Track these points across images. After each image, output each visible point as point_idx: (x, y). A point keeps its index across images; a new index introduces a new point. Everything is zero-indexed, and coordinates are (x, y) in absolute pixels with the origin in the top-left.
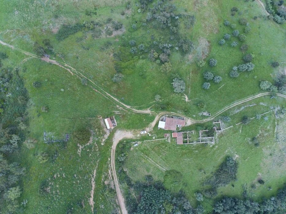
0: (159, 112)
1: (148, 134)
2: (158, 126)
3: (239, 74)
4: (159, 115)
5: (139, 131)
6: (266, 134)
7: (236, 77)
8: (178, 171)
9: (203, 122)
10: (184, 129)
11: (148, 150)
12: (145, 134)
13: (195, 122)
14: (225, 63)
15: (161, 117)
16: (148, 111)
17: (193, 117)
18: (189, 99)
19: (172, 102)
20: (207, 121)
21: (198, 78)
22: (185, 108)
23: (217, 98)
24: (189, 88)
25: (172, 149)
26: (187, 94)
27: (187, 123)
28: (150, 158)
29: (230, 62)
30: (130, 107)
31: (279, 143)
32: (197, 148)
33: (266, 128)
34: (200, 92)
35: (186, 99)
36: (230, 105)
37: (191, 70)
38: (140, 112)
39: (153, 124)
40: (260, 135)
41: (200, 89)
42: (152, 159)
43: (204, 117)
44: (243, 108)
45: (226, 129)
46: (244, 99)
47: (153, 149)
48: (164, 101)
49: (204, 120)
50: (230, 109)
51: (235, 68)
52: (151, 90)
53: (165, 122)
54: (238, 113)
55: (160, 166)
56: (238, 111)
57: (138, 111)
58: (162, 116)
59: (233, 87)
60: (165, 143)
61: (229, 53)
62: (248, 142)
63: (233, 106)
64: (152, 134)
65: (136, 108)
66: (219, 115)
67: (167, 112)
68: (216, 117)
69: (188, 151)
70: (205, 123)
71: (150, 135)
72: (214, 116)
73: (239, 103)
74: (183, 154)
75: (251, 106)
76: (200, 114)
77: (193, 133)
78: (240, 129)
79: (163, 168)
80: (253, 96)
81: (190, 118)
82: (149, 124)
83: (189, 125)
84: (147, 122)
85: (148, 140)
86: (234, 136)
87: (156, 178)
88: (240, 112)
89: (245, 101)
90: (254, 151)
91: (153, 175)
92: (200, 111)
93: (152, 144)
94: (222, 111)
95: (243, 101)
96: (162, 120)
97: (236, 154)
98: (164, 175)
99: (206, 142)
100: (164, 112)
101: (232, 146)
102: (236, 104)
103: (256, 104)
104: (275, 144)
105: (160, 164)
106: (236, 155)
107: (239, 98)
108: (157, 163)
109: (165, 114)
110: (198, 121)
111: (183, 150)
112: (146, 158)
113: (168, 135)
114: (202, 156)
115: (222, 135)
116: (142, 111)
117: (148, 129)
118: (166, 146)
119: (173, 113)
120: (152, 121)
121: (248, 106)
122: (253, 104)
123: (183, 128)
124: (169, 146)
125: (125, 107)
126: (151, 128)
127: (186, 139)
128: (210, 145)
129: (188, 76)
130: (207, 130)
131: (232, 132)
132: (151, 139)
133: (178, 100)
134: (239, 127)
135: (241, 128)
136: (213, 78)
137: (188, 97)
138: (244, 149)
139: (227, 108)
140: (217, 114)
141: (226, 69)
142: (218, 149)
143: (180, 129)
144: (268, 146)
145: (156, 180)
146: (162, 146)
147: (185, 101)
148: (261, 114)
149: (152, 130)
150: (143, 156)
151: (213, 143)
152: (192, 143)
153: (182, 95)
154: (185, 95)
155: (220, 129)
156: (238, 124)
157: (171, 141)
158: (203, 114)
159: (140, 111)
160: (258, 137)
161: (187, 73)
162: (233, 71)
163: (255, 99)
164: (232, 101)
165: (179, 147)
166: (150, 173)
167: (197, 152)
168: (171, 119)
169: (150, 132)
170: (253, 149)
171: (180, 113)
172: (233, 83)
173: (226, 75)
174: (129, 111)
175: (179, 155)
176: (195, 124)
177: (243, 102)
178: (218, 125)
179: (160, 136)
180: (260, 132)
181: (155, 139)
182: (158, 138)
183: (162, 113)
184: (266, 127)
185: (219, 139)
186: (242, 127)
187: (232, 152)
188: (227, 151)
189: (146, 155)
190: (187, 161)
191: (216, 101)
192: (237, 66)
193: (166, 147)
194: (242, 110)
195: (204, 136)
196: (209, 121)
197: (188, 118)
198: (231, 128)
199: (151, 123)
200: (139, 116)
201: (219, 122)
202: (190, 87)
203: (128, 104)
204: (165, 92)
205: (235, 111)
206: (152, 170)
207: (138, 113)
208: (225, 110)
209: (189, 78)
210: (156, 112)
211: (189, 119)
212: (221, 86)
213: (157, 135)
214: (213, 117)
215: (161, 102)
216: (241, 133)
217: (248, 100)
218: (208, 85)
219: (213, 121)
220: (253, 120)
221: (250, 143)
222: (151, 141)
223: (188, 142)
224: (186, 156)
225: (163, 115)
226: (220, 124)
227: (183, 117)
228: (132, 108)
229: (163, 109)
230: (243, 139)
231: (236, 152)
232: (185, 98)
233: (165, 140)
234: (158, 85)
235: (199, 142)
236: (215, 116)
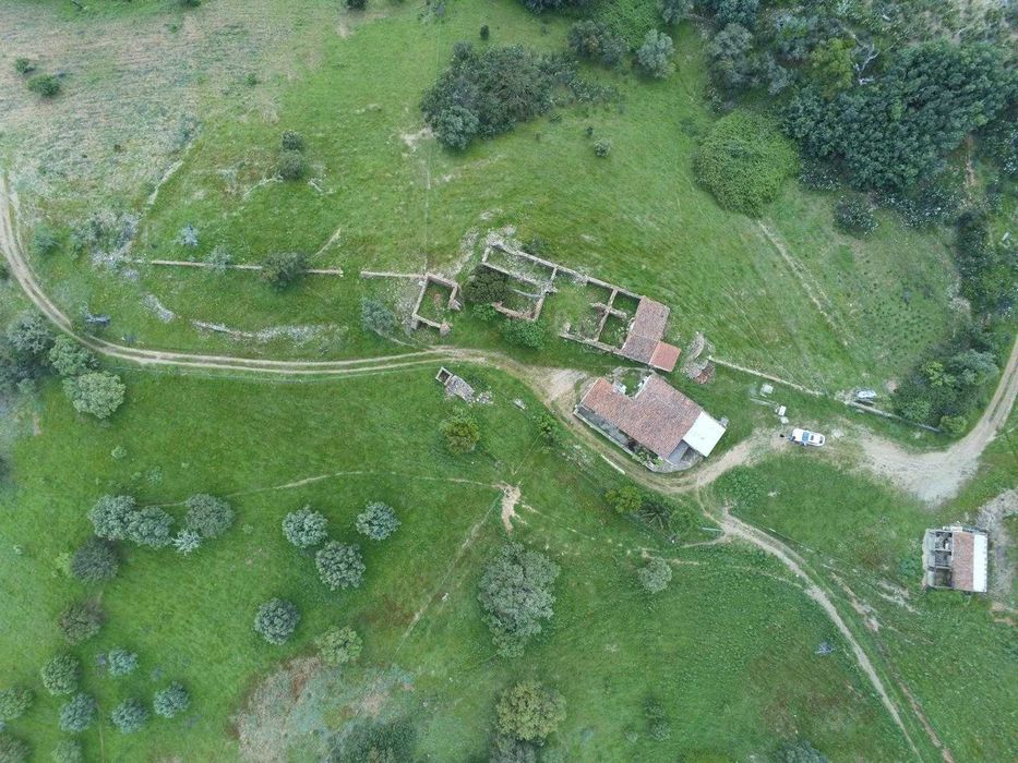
0: (684, 498)
1: (784, 420)
2: (725, 435)
3: (188, 503)
4: (688, 488)
5: (823, 454)
6: (224, 171)
7: (207, 497)
8: (701, 195)
9: (493, 354)
10: (600, 363)
11: (814, 348)
12: (801, 426)
13: (532, 375)
14: (218, 590)
15: (684, 473)
16: (734, 529)
17: (529, 396)
18: (499, 495)
19: (589, 521)
20: (471, 351)
21: (392, 577)
22: (541, 460)
23: (360, 435)
24: (468, 552)
25: (701, 302)
26: (493, 526)
27: (570, 386)
28: (813, 306)
29: (192, 582)
30: (808, 592)
31: (190, 114)
32: (578, 252)
33: (209, 197)
34: (424, 504)
35: (514, 502)
36: (318, 376)
37: (407, 634)
38: (771, 543)
39: (738, 456)
40: (254, 179)
41: (414, 517)
42: (806, 296)
43: (475, 378)
44: (265, 335)
45: (400, 275)
46: (233, 371)
47: (789, 338)
48: (628, 544)
49: (481, 360)
50: (327, 355)
51: (186, 543)
52: (657, 625)
53: (685, 438)
54: (303, 322)
55: (778, 253)
56: (293, 331)
57: (779, 554)
58: (675, 474)
59: (251, 456)
60: (725, 339)
61: (166, 628)
62: (326, 171)
63: (308, 364)
64: (770, 410)
65: (782, 574)
66: (398, 353)
67: (642, 480)
68: (413, 350)
69: (627, 258)
70: (487, 345)
71: (783, 410)
72: (423, 358)
73: (268, 367)
74: (656, 254)
75: (222, 328)
76: (486, 398)
77: (567, 326)
78: (335, 244)
79: (766, 236)
80: (184, 367)
81: (547, 402)
82: (759, 467)
83: (568, 371)
84: (765, 477)
85: (797, 391)
86: (380, 227)
87: (820, 209)
88: (285, 321)
89: (232, 363)
90: (321, 128)
91: (828, 229)
92: (478, 412)
93: (785, 363)
94: (371, 364)
95: (243, 364)
96: (690, 451)
97: (406, 148)
98: (772, 206)
99: (532, 257)
100: (657, 488)
101: (410, 189)
102: (283, 369)
103: (190, 325)
104: (208, 117)
105: (777, 258)
106: (410, 143)
107: (254, 389)
108: (789, 269)
109: (659, 479)
110: (511, 372)
111: (647, 271)
112: (838, 313)
113: (694, 371)
114: (569, 207)
115: (434, 256)
116: (759, 542)
117: (779, 445)
118: (721, 324)
119: (617, 462)
120: (738, 472)
121: (237, 333)
122: (205, 329)
123: (603, 372)
124: (708, 320)
125: (832, 601)
126: (764, 440)
127: (616, 312)
128: (513, 236)
129: (440, 610)
130: (499, 307)
131: (378, 248)
132: (781, 390)
133: (557, 515)
134: (334, 252)
135: (326, 248)
136: (321, 545)
137: (498, 511)
138: (364, 153)
139: (341, 369)
140: (402, 361)
141: (228, 554)
142: (484, 204)
143: (619, 370)
144: (244, 119)
145: (822, 200)
146: (741, 334)
147: (523, 494)
148: (198, 267)
149: (757, 431)
150: (848, 331)
151: (494, 238)
152: (592, 280)
153: (526, 532)
154: (509, 527)
155: (431, 283)
156: (330, 271)
157: (689, 337)
158: (472, 391)
159: (769, 548)
160: (269, 177)
161: (439, 629)
162: (207, 534)
163: (180, 350)
164: (293, 389)
165: (664, 292)
166: (841, 241)
167: (585, 233)
168: (642, 440)
169: (773, 422)
170: (320, 135)
171: (583, 447)
172: (239, 476)
173: (247, 529)
174: (824, 573)
175: (672, 260)
176: (534, 362)
177: (247, 361)
178: (431, 310)
179: (734, 386)
180: (247, 192)
181: (763, 381)
182: (747, 378)
183: (670, 490)
184: (210, 203)
185: (457, 246)
186: (318, 247)
187: (424, 162)
188: (447, 179)
189: (828, 327)
190: (646, 216)
191: (372, 425)
192: (172, 547)
193: (722, 317)
194: (274, 325)
195: (524, 286)
196: (465, 345)
197: (556, 408)
198: (376, 267)
199: (748, 464)
200: (788, 525)
201: (423, 320)
202: (460, 553)
203: (812, 611)
204: (597, 583)
205: (309, 338)
206: (825, 252)
207: (785, 541)
208: (353, 366)
209: (437, 599)
210: (696, 506)
211: (553, 403)
212: (304, 485)
213: (744, 394)
214: (431, 356)
215: (644, 543)
216: (335, 226)
217: (218, 358)
218: (370, 523)
219: (449, 339)
220: (251, 257)
221: (319, 166)
222: (786, 378)
223: (614, 294)
224: (647, 244)
225: (668, 475)
226: (417, 306)
227: (575, 421)
228: (801, 581)
229: (655, 508)
230: (342, 197)
231: (405, 155)
232: (517, 508)
233: (719, 354)
234: (613, 634)
235: (559, 273)
236: (416, 358)
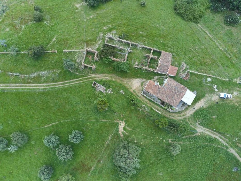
0: (183, 121)
1: (216, 90)
2: (196, 97)
3: (11, 136)
4: (184, 117)
5: (231, 101)
6: (16, 21)
7: (17, 133)
8: (178, 17)
9: (111, 75)
10: (149, 75)
11: (223, 64)
12: (222, 92)
13: (126, 82)
14: (26, 163)
15: (182, 112)
16: (201, 130)
17: (125, 89)
18: (117, 124)
19: (150, 131)
20: (104, 75)
21: (83, 155)
22: (131, 111)
23: (68, 108)
24: (108, 145)
25: (182, 51)
26: (117, 135)
27: (139, 84)
28: (221, 50)
29: (18, 161)
30: (228, 150)
31: (5, 5)
32: (138, 37)
33: (10, 30)
34: (91, 129)
35: (123, 126)
36: (52, 88)
37: (90, 174)
38: (214, 134)
39: (201, 104)
40: (26, 23)
41: (89, 134)
42: (218, 47)
43: (106, 84)
44: (32, 76)
45: (77, 50)
46: (23, 89)
47: (214, 62)
48: (164, 138)
49: (107, 78)
50: (54, 80)
51: (12, 149)
52: (175, 165)
54: (45, 70)
55: (206, 34)
56: (42, 73)
57: (217, 137)
58: (179, 112)
59: (31, 118)
60: (191, 64)
61: (11, 176)
62: (50, 18)
63: (48, 84)
64: (211, 87)
65: (219, 145)
66: (78, 78)
67: (167, 115)
68: (84, 76)
69: (155, 39)
70: (109, 72)
71: (215, 87)
72: (87, 79)
73: (34, 86)
74: (165, 37)
75: (18, 74)
76: (110, 91)
77: (137, 63)
78: (54, 42)
79: (201, 29)
80: (6, 89)
81: (132, 91)
82: (208, 107)
83: (138, 79)
84: (211, 111)
85: (220, 80)
86: (69, 35)
87: (219, 18)
88: (39, 70)
89: (22, 86)
90: (48, 5)
91: (222, 24)
92: (108, 96)
93: (214, 70)
94: (69, 83)
95: (26, 86)
96: (184, 104)
97: (77, 9)
98: (202, 19)
99: (122, 40)
100: (173, 118)
101: (79, 21)
102: (40, 87)
103: (7, 74)
104: (10, 5)
105: (206, 36)
106: (78, 7)
107: (31, 94)
108: (211, 39)
109: (173, 115)
110: (118, 81)
111: (162, 43)
112: (230, 52)
113: (183, 75)
114: (134, 23)
115: (88, 43)
116: (210, 134)
117: (215, 98)
118: (190, 59)
119: (158, 110)
120: (201, 110)
121: (23, 75)
122: (12, 75)
123: (151, 79)
124: (186, 58)
125: (238, 153)
126: (209, 98)
127: (153, 57)
128: (115, 34)
129: (100, 165)
130: (113, 58)
131: (69, 42)
132: (214, 80)
133: (138, 130)
134: (54, 45)
135: (51, 44)
136: (58, 146)
137: (117, 130)
138: (63, 11)
139: (59, 85)
140: (80, 80)
141: (29, 151)
142: (104, 24)
143: (156, 77)
144: (23, 4)
145: (219, 15)
146: (197, 61)
147: (126, 123)
148: (7, 54)
149: (207, 95)
150: (234, 58)
151: (109, 35)
152: (144, 46)
153: (128, 137)
154: (122, 135)
155: (88, 52)
156: (53, 51)
157: (180, 64)
158: (105, 89)
159: (214, 136)
160: (31, 22)
161: (100, 172)
162: (20, 145)
163: (4, 83)
164: (44, 93)
165: (169, 49)
166: (227, 28)
167: (140, 31)
168: (167, 101)
169: (212, 91)
170: (48, 7)
171: (146, 105)
172: (29, 125)
173: (33, 142)
174: (233, 143)
175: (171, 38)
176: (126, 77)
177: (27, 85)
178: (89, 61)
179: (198, 80)
180: (23, 27)
181: (207, 77)
182: (202, 76)
183: (178, 118)
184: (11, 32)
185: (96, 39)
186: (48, 44)
187: (83, 12)
188: (91, 17)
189: (227, 57)
190: (160, 25)
191: (72, 104)
192: (7, 151)
193: (190, 56)
194: (35, 72)
195: (121, 50)
196: (101, 73)
197: (135, 92)
198: (69, 48)
199: (204, 107)
200: (220, 127)
201: (86, 65)
202: (106, 146)
203: (230, 156)
204: (154, 152)
205: (48, 75)
206: (222, 32)
207: (219, 133)
208: (64, 84)
209: (99, 161)
210: (186, 122)
211: (134, 91)
212: (51, 126)
213: (201, 83)
214: (90, 78)
215: (169, 137)
216: (54, 36)
217: (17, 85)
218: (73, 138)
219: (96, 71)
220: (25, 49)
221: (48, 17)
222: (215, 75)
223: (152, 51)
224: (162, 33)
225: (176, 113)
226: (83, 61)
227: (142, 97)
228: (226, 146)
229: (173, 125)
230: (56, 26)
231: (76, 11)
232: (124, 129)
233: (191, 69)
234: (161, 169)
235: (132, 45)
236: (85, 79)
